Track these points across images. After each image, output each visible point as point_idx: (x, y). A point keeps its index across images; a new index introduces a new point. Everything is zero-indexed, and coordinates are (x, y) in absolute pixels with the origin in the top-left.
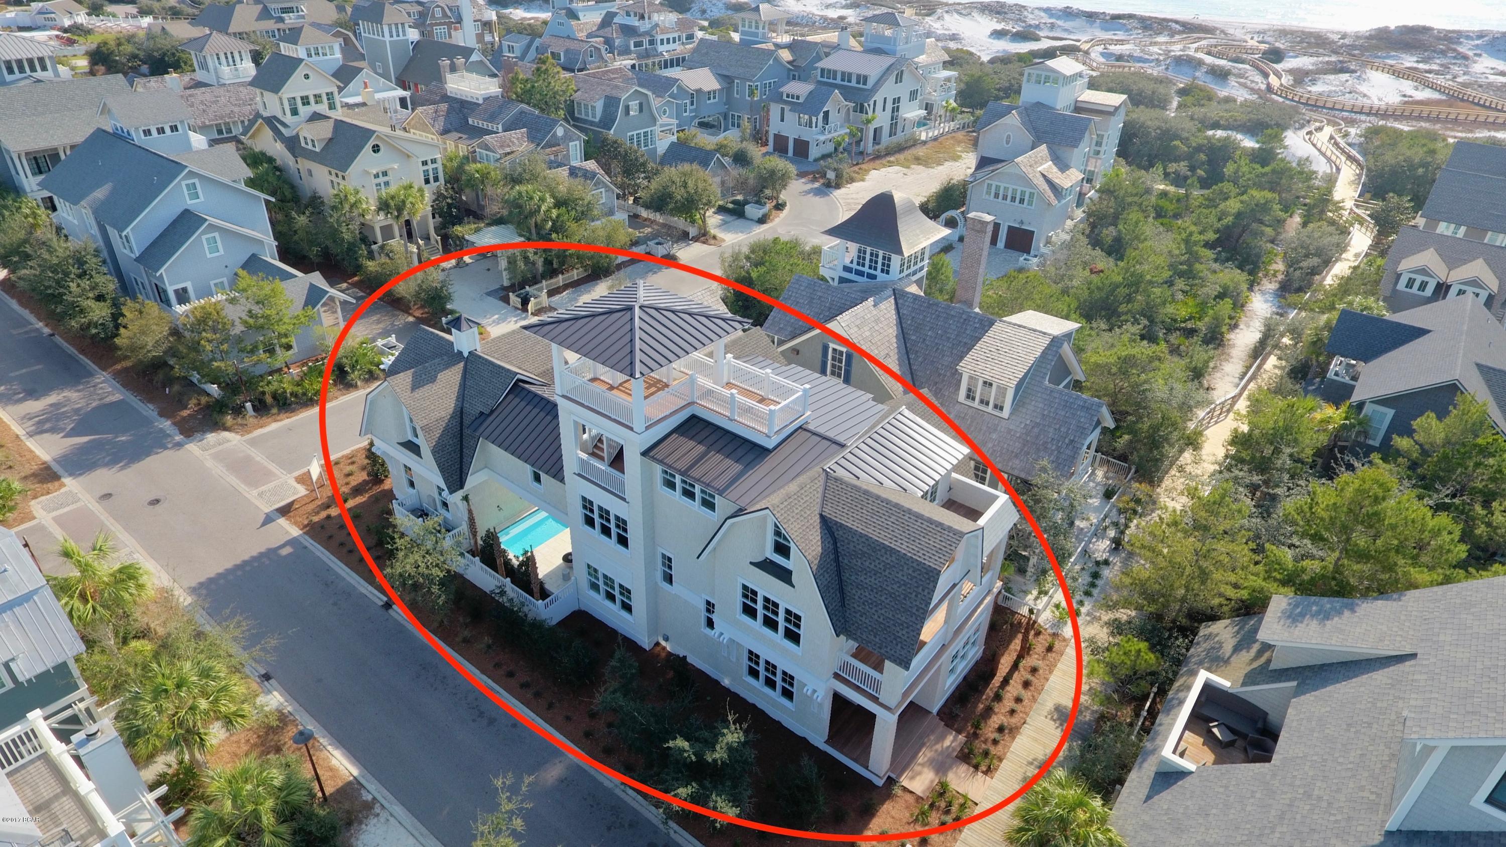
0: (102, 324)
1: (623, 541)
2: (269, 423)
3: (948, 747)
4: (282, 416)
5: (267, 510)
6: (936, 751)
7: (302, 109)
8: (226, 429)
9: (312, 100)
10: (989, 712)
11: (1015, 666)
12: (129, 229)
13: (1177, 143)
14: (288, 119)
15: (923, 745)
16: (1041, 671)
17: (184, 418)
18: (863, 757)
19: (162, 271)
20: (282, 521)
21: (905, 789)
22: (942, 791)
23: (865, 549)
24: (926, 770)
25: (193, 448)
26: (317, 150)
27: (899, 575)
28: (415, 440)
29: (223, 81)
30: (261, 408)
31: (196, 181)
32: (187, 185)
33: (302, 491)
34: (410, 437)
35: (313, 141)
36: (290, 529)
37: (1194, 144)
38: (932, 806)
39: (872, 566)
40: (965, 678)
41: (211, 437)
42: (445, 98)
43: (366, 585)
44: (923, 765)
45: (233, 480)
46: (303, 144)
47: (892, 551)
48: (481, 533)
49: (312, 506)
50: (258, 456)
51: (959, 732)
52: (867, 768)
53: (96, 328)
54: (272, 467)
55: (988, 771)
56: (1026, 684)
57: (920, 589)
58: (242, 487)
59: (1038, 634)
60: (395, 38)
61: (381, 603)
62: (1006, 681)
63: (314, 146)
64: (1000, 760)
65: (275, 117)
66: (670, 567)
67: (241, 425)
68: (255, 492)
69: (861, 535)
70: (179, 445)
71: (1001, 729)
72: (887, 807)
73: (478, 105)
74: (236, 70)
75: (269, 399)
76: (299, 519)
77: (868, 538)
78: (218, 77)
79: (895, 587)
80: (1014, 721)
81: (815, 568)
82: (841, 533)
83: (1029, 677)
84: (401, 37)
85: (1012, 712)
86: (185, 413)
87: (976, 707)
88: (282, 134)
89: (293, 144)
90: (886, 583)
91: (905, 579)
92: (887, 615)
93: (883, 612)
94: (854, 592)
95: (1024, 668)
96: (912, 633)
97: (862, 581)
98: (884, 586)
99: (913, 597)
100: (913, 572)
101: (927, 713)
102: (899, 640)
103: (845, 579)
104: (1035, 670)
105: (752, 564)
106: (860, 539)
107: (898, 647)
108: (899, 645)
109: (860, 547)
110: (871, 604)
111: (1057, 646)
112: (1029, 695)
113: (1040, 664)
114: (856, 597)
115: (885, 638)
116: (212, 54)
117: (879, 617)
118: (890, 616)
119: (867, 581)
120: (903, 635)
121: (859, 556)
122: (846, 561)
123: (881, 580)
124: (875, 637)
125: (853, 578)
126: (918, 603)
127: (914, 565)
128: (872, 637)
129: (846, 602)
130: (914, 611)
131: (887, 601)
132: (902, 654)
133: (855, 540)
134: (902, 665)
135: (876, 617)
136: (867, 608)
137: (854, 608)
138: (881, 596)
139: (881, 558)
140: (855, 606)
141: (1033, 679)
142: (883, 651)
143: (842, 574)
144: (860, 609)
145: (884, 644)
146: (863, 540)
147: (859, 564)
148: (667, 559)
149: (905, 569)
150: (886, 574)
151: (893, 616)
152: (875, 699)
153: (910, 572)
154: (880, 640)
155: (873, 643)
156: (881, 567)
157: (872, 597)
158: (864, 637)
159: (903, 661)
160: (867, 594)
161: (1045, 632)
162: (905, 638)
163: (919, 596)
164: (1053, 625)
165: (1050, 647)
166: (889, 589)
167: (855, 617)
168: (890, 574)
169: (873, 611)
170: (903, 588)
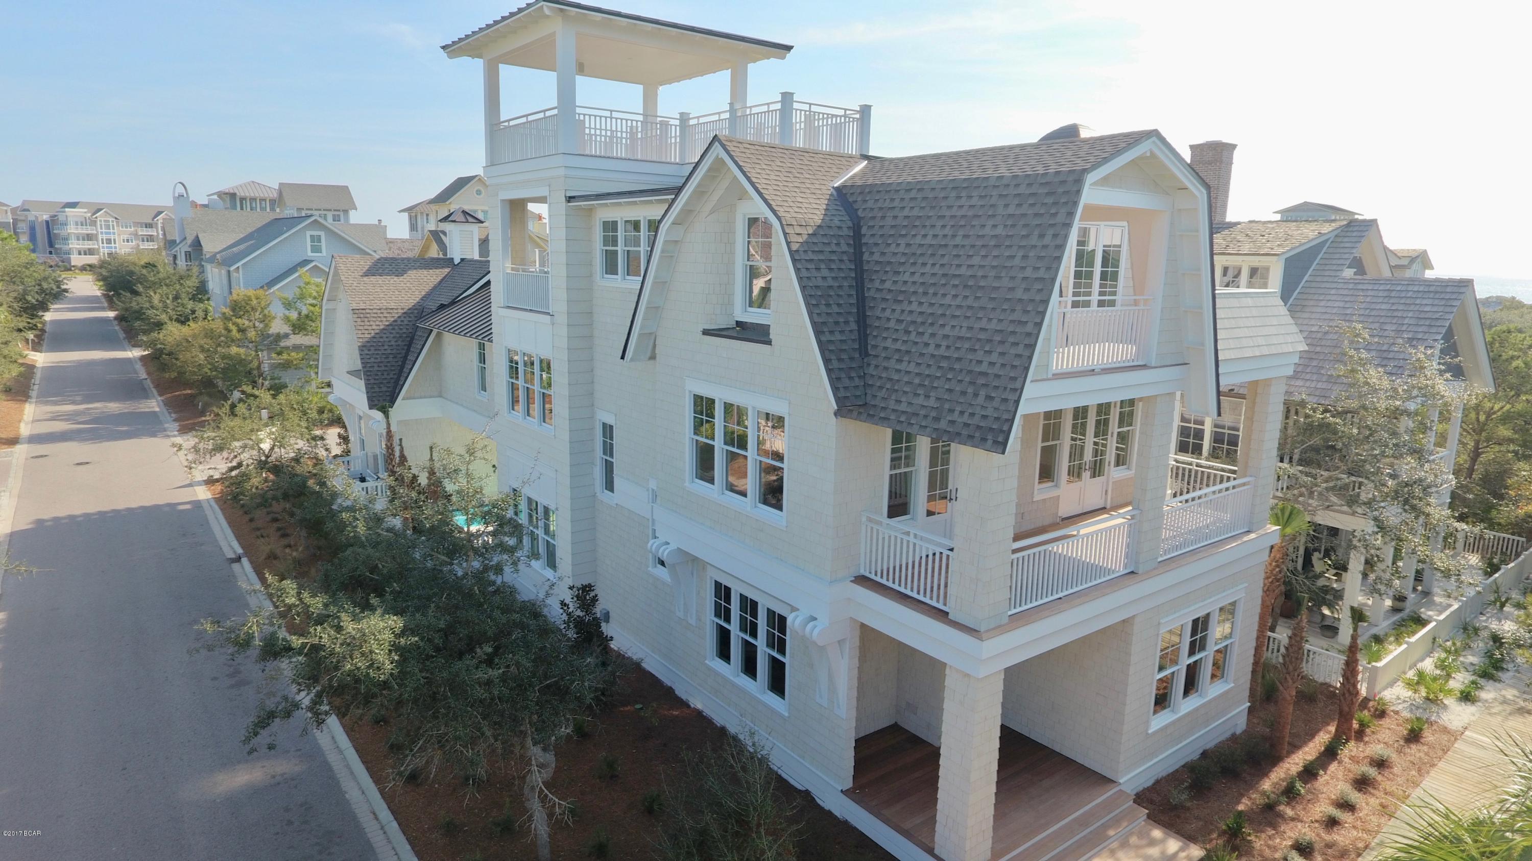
5: (196, 480)
10: (1267, 816)
12: (240, 264)
16: (1396, 770)
18: (929, 827)
20: (200, 488)
23: (916, 212)
27: (987, 231)
31: (322, 234)
32: (312, 236)
36: (201, 494)
39: (929, 240)
40: (1205, 754)
43: (233, 539)
51: (1188, 835)
52: (931, 852)
56: (1362, 783)
59: (1381, 714)
61: (231, 556)
62: (1309, 773)
66: (611, 450)
69: (909, 188)
70: (169, 436)
76: (222, 488)
79: (976, 260)
80: (1337, 839)
81: (796, 239)
82: (870, 204)
83: (1372, 772)
85: (1332, 823)
86: (200, 420)
90: (956, 262)
91: (999, 231)
92: (956, 332)
93: (947, 330)
94: (888, 313)
95: (1352, 758)
96: (1013, 351)
97: (905, 282)
98: (953, 271)
99: (1017, 261)
100: (1019, 205)
101: (1105, 781)
102: (981, 381)
103: (872, 293)
104: (1381, 764)
105: (706, 332)
106: (907, 196)
107: (981, 400)
108: (982, 393)
109: (906, 212)
110: (923, 323)
111: (1428, 736)
112: (1372, 801)
113: (1394, 757)
114: (892, 324)
115: (950, 391)
116: (422, 213)
117: (938, 346)
118: (964, 333)
119: (916, 278)
120: (992, 364)
121: (903, 232)
122: (876, 257)
123: (945, 261)
124: (927, 397)
125: (888, 285)
126: (1028, 273)
127: (1022, 190)
128: (920, 400)
129: (871, 342)
130: (1019, 294)
131: (958, 301)
132: (989, 412)
133: (896, 203)
134: (990, 442)
135: (931, 349)
136: (913, 337)
137: (886, 348)
138: (944, 295)
139: (948, 213)
140: (889, 343)
141: (1379, 778)
142: (943, 425)
143: (868, 285)
144: (898, 345)
145: (947, 406)
146: (913, 194)
147: (902, 249)
148: (608, 430)
149: (1000, 210)
150: (958, 240)
151: (970, 328)
152: (942, 615)
153: (1011, 210)
154: (938, 399)
155: (923, 412)
156: (947, 231)
157: (924, 308)
158: (903, 407)
159: (991, 429)
160: (914, 307)
161: (1397, 713)
162: (996, 370)
163: (1031, 254)
164: (1413, 707)
165: (1414, 737)
166: (963, 271)
167: (886, 368)
168: (966, 236)
169: (926, 338)
170: (995, 253)
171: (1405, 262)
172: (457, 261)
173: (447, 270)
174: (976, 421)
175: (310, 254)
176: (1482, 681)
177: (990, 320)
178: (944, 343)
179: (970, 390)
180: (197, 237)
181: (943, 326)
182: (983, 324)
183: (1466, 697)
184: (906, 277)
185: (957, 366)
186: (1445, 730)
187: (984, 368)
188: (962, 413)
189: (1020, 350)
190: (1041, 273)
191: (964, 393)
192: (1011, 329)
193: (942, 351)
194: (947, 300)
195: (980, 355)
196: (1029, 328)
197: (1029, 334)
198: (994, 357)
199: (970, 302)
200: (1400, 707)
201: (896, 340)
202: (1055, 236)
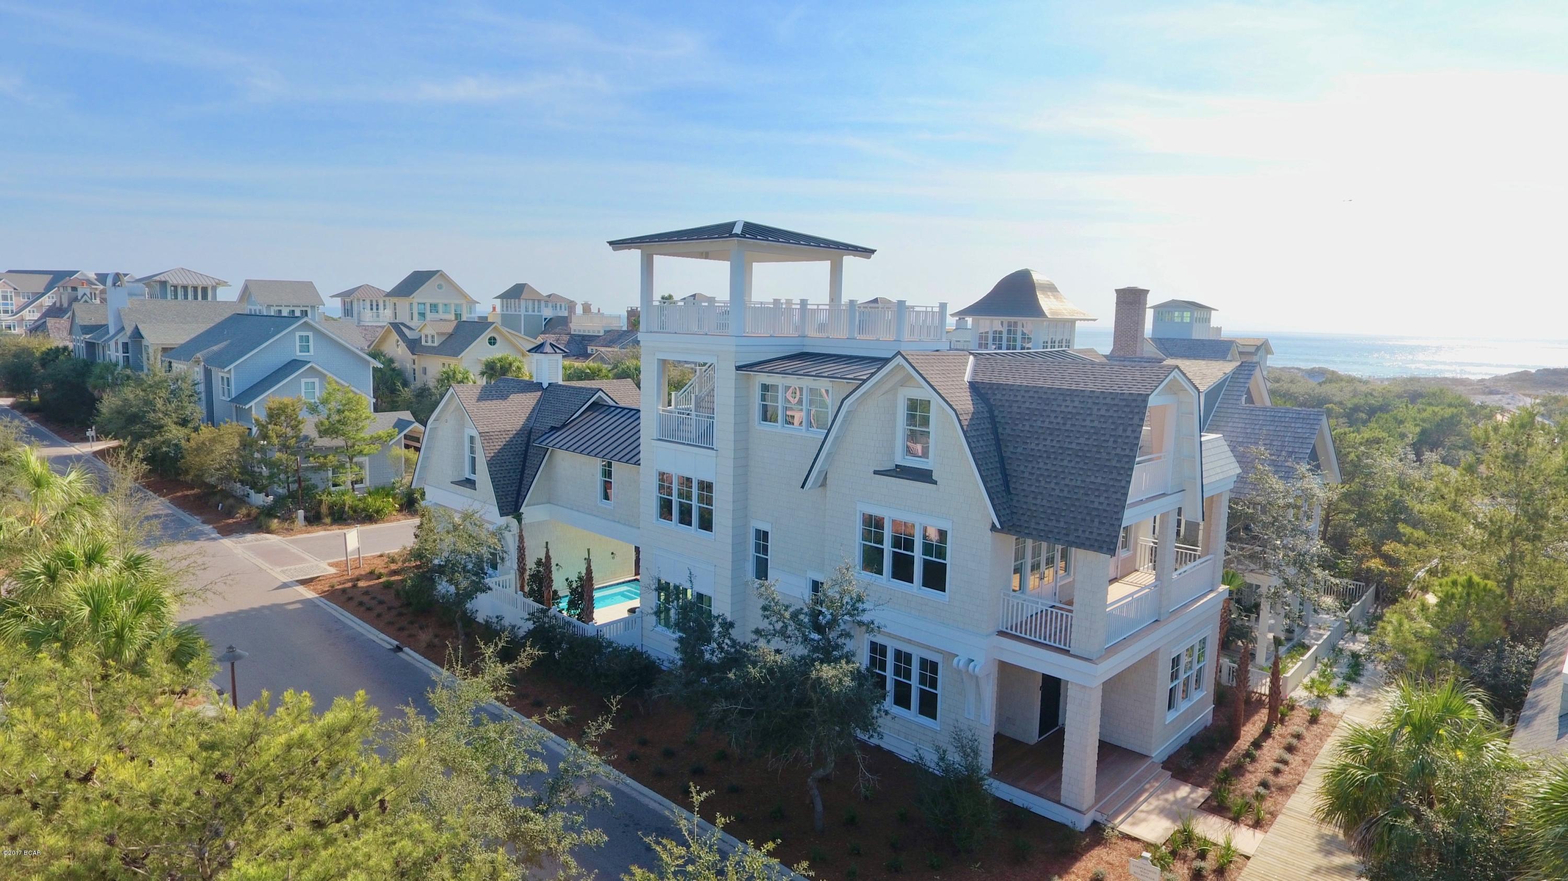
0: (176, 445)
1: (706, 524)
2: (318, 531)
3: (1184, 799)
4: (334, 527)
5: (285, 581)
6: (1166, 800)
7: (429, 316)
8: (269, 532)
9: (441, 308)
10: (1238, 770)
11: (1266, 733)
12: (232, 366)
13: (1330, 406)
14: (415, 323)
15: (1143, 791)
16: (1307, 740)
17: (229, 524)
18: (1053, 792)
19: (252, 403)
20: (300, 589)
21: (1127, 837)
22: (1187, 837)
23: (1033, 406)
24: (1153, 817)
25: (228, 543)
26: (436, 344)
27: (1088, 423)
28: (472, 477)
29: (362, 324)
30: (314, 519)
31: (310, 334)
32: (301, 337)
33: (333, 571)
34: (467, 474)
35: (433, 337)
36: (308, 593)
37: (1349, 406)
38: (1174, 853)
39: (1046, 425)
40: (1192, 739)
41: (249, 537)
42: (569, 334)
43: (377, 632)
44: (1149, 812)
45: (259, 562)
46: (423, 343)
47: (1072, 393)
48: (531, 564)
49: (338, 579)
50: (294, 549)
51: (1198, 785)
52: (1058, 802)
53: (169, 447)
54: (306, 556)
55: (1258, 824)
56: (1290, 749)
57: (1120, 431)
58: (265, 565)
59: (1292, 708)
60: (530, 313)
61: (389, 647)
62: (1257, 744)
63: (433, 342)
64: (1274, 815)
65: (403, 324)
66: (765, 550)
67: (287, 529)
68: (279, 569)
69: (1027, 389)
70: (214, 539)
71: (1264, 784)
72: (1098, 853)
73: (599, 336)
74: (378, 316)
75: (324, 509)
76: (319, 587)
77: (1037, 390)
78: (359, 321)
79: (1082, 440)
80: (1281, 780)
81: (965, 423)
82: (999, 396)
83: (1294, 742)
84: (536, 313)
85: (1277, 772)
86: (231, 521)
87: (1218, 764)
88: (405, 336)
89: (414, 346)
90: (1068, 440)
91: (1096, 424)
92: (1073, 483)
93: (1067, 481)
94: (1022, 468)
95: (1280, 735)
96: (1114, 496)
97: (1032, 450)
98: (1066, 445)
99: (1110, 444)
100: (1107, 410)
101: (1143, 757)
102: (1094, 513)
103: (1008, 454)
104: (1298, 737)
105: (876, 472)
106: (1027, 395)
107: (1096, 523)
108: (1097, 520)
109: (1027, 405)
110: (1049, 476)
111: (1323, 719)
112: (1297, 758)
113: (1305, 733)
114: (1026, 475)
115: (1074, 518)
116: (358, 300)
117: (1062, 491)
118: (1079, 483)
119: (1040, 447)
120: (1100, 503)
121: (1027, 417)
122: (1008, 431)
123: (1060, 438)
124: (1058, 521)
125: (1019, 450)
126: (1118, 451)
127: (1108, 401)
128: (1054, 523)
129: (1012, 485)
130: (1114, 463)
131: (1073, 464)
132: (1103, 531)
133: (1019, 398)
134: (1105, 549)
135: (1057, 492)
136: (1043, 483)
137: (1024, 490)
138: (1062, 460)
139: (1058, 409)
140: (1025, 487)
141: (1299, 745)
142: (1071, 538)
143: (1004, 449)
144: (1033, 489)
145: (1073, 527)
146: (1031, 394)
147: (1027, 428)
148: (762, 536)
149: (1095, 412)
150: (1068, 427)
151: (1083, 481)
152: (1066, 652)
153: (1103, 412)
154: (1066, 523)
155: (1056, 530)
156: (1059, 420)
157: (1049, 467)
158: (1042, 527)
159: (1105, 541)
160: (1041, 465)
161: (1301, 707)
162: (1104, 507)
163: (1119, 440)
164: (1310, 703)
165: (1314, 720)
166: (1074, 446)
167: (1026, 503)
168: (1073, 425)
169: (1052, 485)
170: (1094, 437)
171: (1253, 350)
172: (545, 385)
173: (539, 393)
174: (1094, 536)
175: (298, 353)
176: (1349, 683)
177: (1096, 477)
178: (1066, 489)
179: (1088, 518)
180: (137, 328)
181: (1064, 478)
182: (1093, 479)
183: (1341, 694)
184: (1033, 446)
185: (1077, 504)
186: (1331, 715)
187: (1096, 505)
188: (1084, 531)
189: (1119, 496)
190: (1127, 452)
191: (1084, 520)
192: (1111, 483)
193: (1065, 494)
194: (1065, 463)
195: (1092, 498)
196: (1123, 483)
197: (1124, 487)
198: (1102, 499)
199: (1081, 465)
200: (1302, 703)
201: (1030, 485)
202: (1133, 431)
